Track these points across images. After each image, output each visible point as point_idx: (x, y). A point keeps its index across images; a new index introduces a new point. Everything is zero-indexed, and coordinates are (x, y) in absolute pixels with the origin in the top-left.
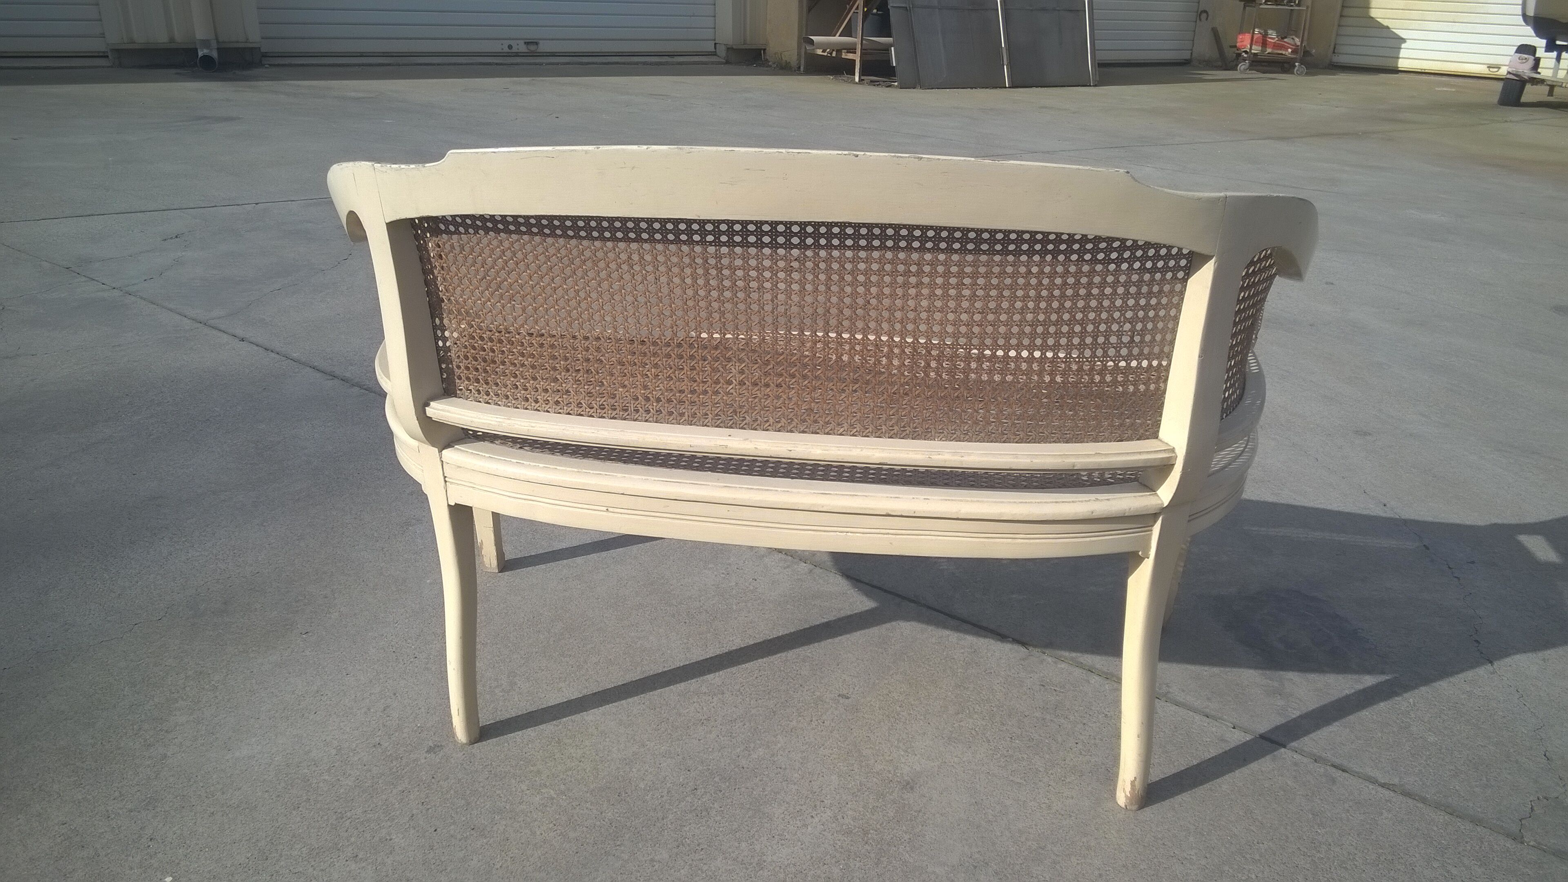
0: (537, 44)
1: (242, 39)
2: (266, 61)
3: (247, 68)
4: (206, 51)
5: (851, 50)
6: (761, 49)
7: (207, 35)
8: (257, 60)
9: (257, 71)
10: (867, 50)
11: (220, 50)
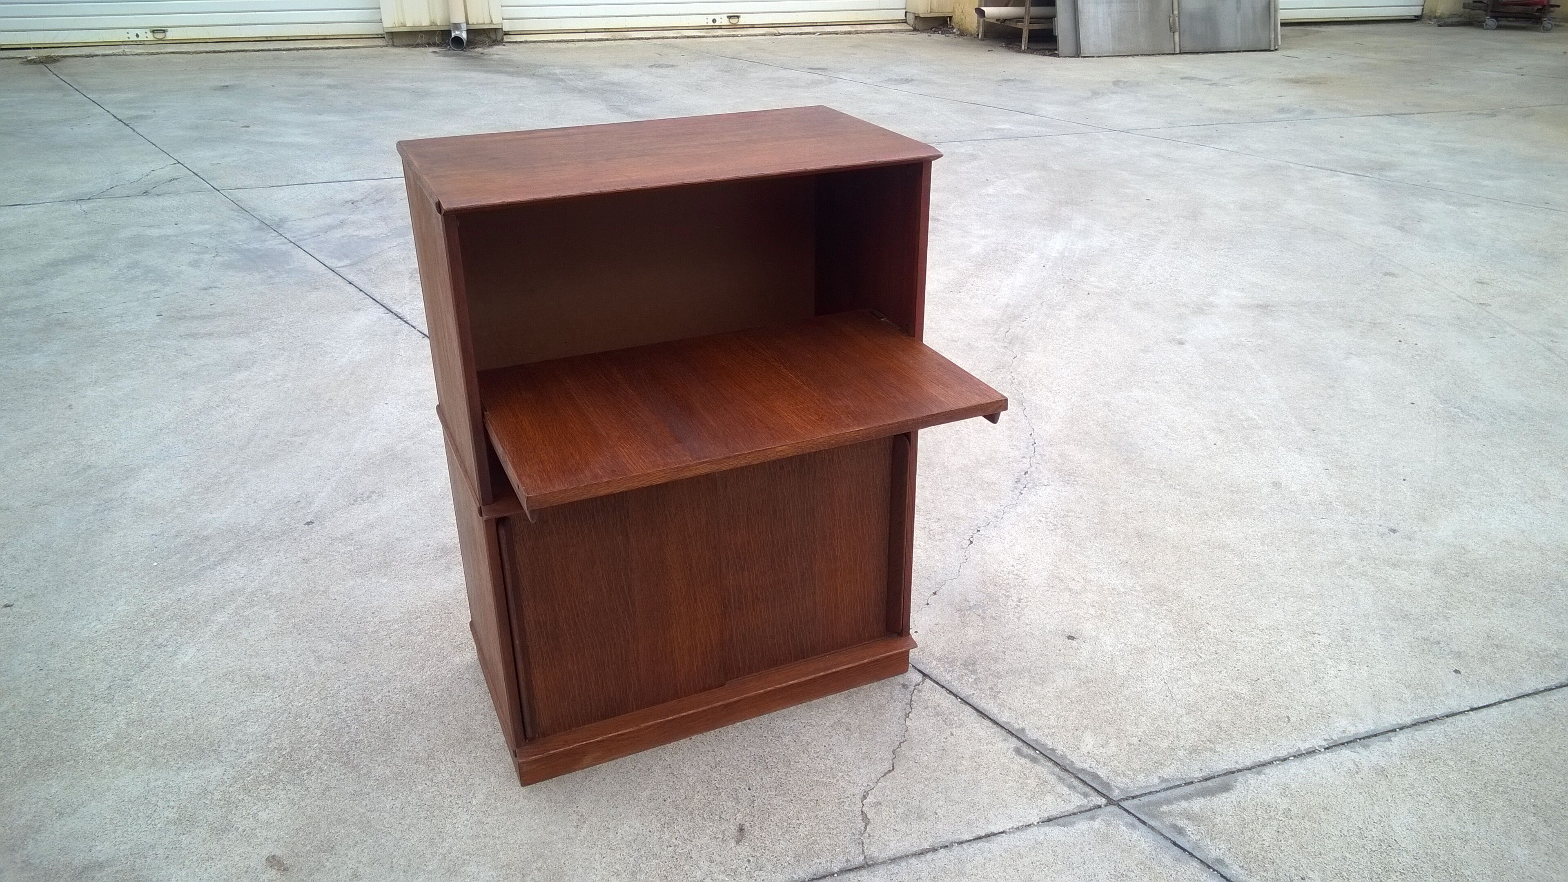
0: (738, 17)
1: (487, 21)
2: (506, 39)
3: (490, 46)
4: (457, 33)
5: (1020, 19)
6: (947, 17)
7: (458, 18)
8: (499, 38)
9: (497, 49)
10: (1034, 20)
11: (469, 31)
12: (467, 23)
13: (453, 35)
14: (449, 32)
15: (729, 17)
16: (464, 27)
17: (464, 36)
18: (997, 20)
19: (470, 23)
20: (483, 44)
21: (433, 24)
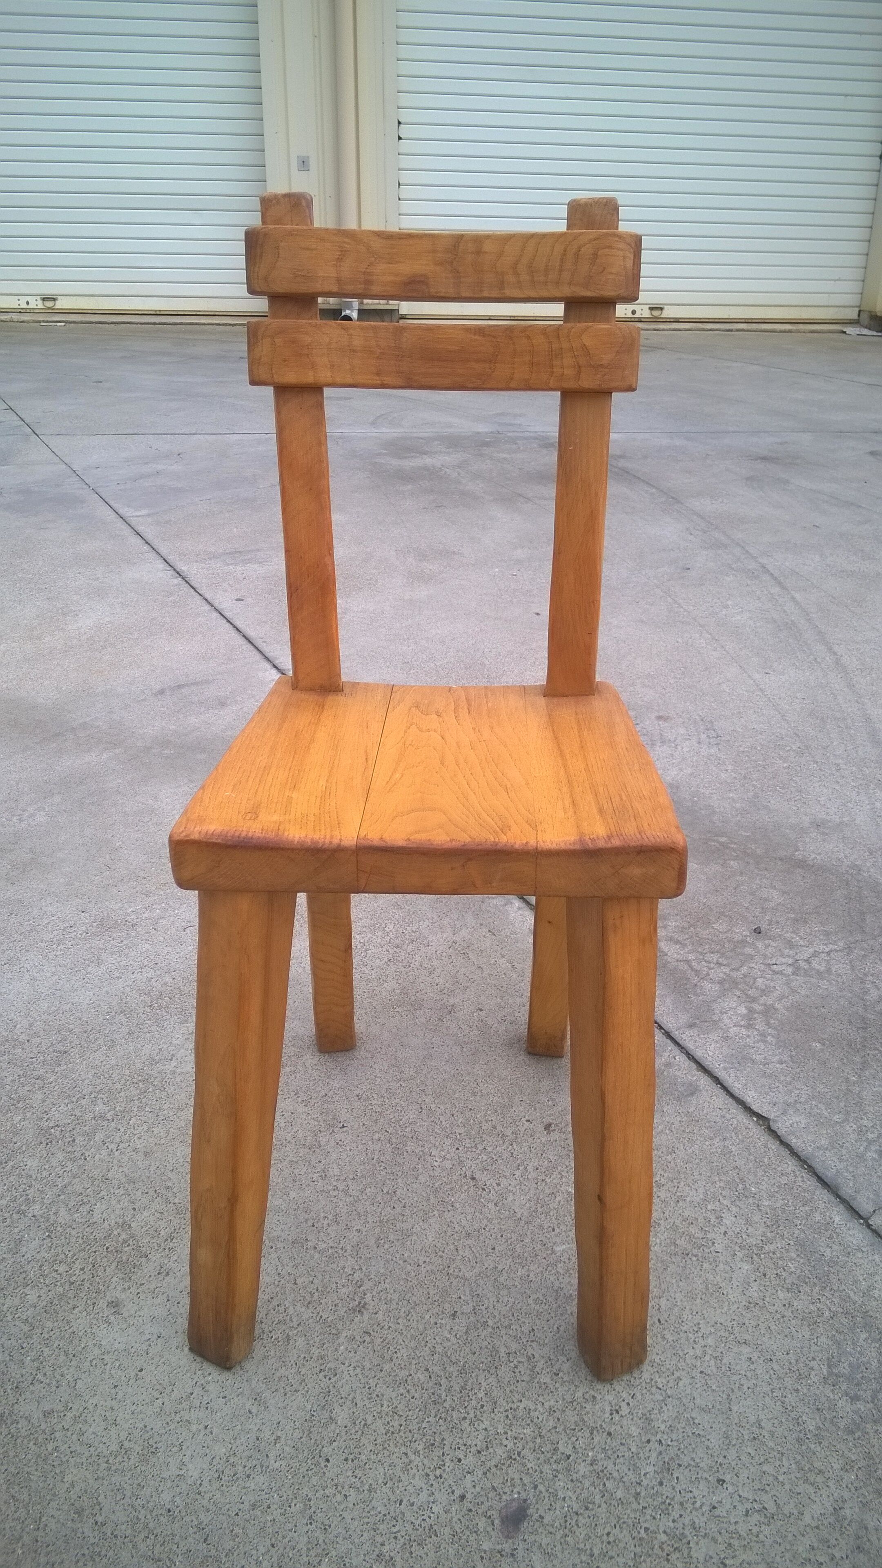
0: (662, 309)
4: (347, 312)
11: (361, 311)
13: (343, 314)
14: (339, 312)
15: (651, 309)
16: (356, 305)
17: (355, 315)
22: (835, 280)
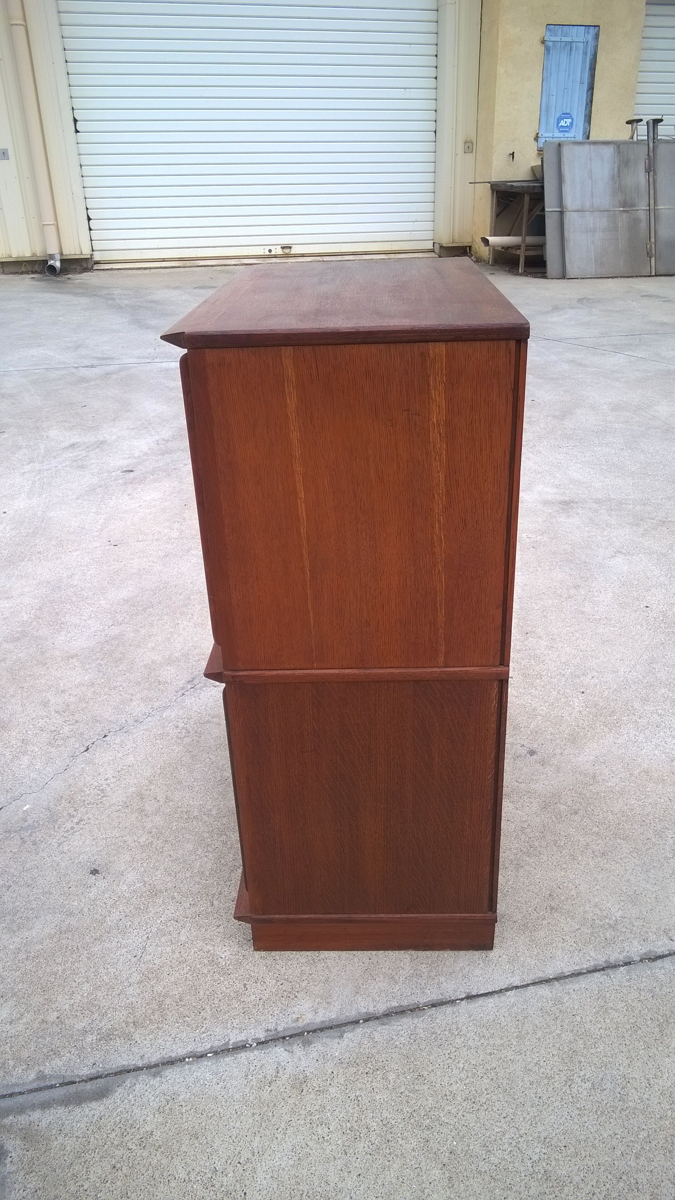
0: (290, 248)
1: (78, 252)
2: (96, 267)
3: (81, 273)
4: (52, 262)
5: (518, 247)
6: (467, 247)
7: (53, 250)
8: (90, 266)
9: (85, 276)
10: (529, 247)
11: (62, 261)
12: (62, 254)
13: (49, 263)
14: (46, 261)
15: (283, 248)
16: (58, 257)
17: (58, 264)
18: (503, 248)
19: (64, 254)
20: (75, 271)
21: (34, 255)
22: (414, 222)
